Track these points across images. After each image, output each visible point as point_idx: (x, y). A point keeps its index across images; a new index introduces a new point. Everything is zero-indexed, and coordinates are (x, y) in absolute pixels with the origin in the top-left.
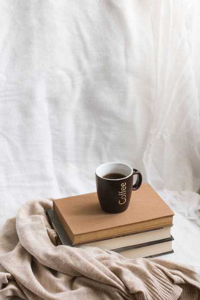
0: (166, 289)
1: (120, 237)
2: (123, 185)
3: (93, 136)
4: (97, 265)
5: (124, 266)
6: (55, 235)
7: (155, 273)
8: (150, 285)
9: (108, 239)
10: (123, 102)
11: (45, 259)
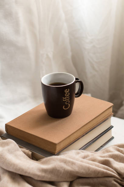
1: (84, 135)
2: (67, 91)
5: (107, 157)
6: (30, 153)
11: (43, 174)
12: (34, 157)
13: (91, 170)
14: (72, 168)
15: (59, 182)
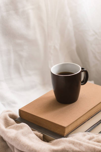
6: (42, 135)
12: (45, 139)
14: (79, 148)
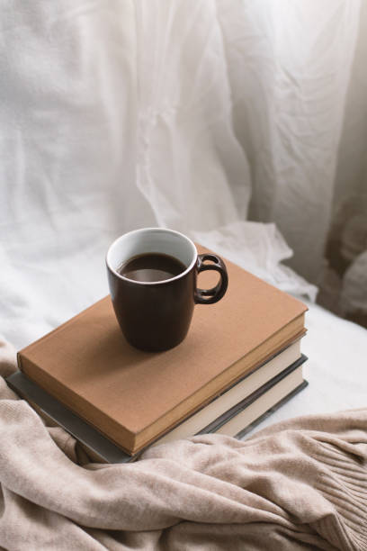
0: (354, 481)
1: (217, 398)
3: (21, 159)
4: (211, 488)
5: (263, 468)
6: (72, 443)
7: (323, 455)
8: (329, 489)
9: (196, 412)
10: (72, 65)
11: (93, 515)
13: (215, 507)
14: (167, 501)
15: (134, 532)
